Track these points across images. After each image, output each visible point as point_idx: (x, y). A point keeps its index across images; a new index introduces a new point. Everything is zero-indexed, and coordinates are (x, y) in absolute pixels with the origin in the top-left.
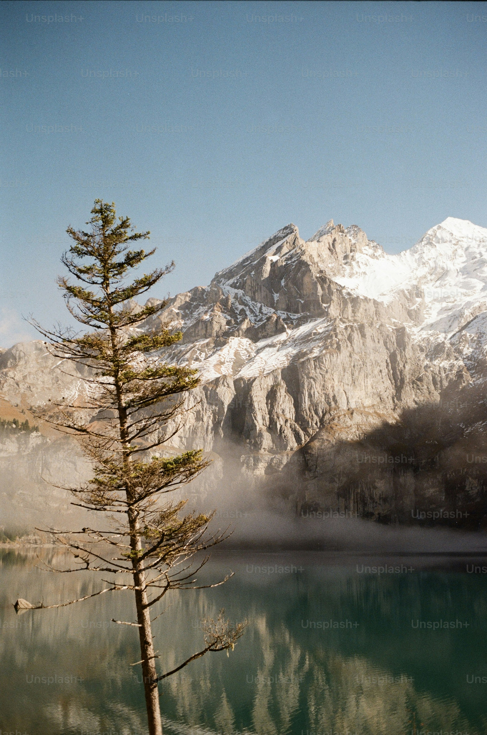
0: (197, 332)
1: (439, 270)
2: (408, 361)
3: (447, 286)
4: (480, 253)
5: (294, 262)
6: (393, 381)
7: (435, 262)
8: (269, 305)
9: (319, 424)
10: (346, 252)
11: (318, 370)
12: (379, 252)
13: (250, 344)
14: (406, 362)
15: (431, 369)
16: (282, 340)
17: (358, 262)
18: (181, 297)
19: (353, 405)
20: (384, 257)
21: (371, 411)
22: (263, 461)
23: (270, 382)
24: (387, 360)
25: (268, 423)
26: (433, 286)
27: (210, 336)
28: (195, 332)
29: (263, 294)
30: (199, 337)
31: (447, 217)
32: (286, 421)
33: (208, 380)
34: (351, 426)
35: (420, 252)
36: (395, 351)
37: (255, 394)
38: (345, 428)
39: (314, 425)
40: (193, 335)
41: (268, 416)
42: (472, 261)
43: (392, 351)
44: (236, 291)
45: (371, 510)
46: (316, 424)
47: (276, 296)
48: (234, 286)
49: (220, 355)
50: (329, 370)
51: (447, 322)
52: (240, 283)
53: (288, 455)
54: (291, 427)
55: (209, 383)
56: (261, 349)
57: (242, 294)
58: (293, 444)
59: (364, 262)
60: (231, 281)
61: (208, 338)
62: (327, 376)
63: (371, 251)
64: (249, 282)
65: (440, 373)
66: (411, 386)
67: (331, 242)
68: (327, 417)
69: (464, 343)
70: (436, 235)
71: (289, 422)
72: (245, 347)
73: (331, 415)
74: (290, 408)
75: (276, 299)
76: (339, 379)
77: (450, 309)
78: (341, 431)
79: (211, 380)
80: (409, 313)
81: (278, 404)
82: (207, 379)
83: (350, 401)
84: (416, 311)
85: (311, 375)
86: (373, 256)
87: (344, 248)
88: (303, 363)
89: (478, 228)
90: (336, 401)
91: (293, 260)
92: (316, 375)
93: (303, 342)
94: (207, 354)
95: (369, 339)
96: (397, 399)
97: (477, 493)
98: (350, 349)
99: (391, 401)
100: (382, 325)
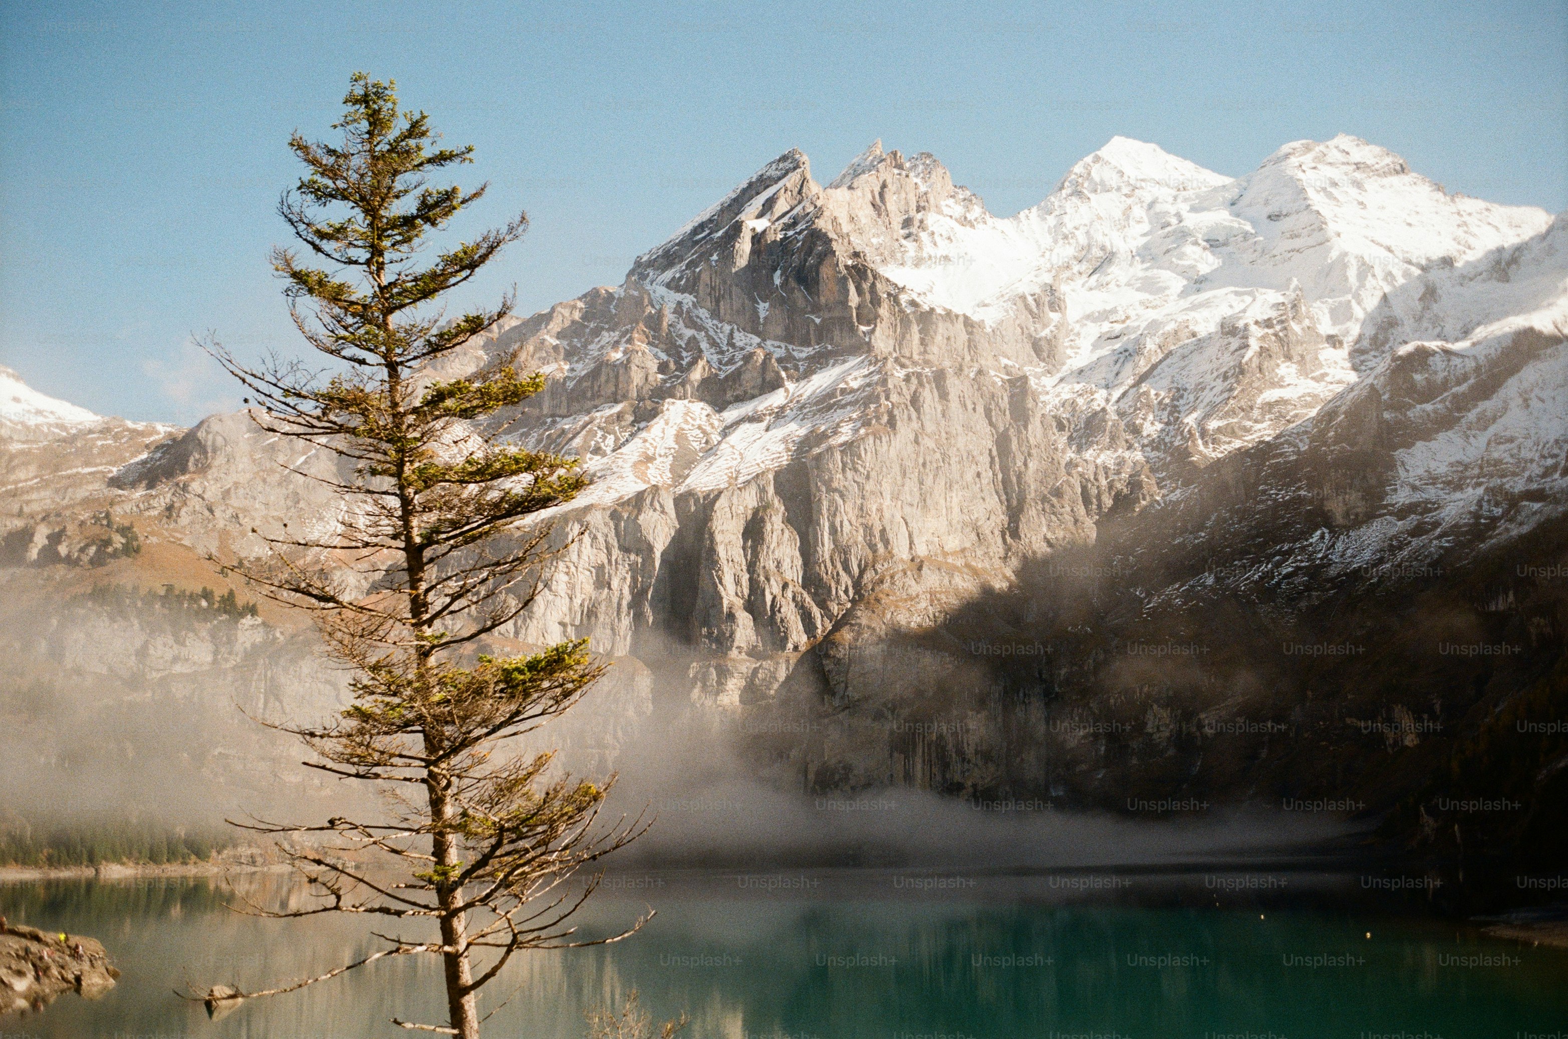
0: (596, 388)
1: (1096, 252)
2: (1034, 451)
3: (1112, 286)
4: (1178, 215)
5: (800, 233)
6: (1003, 497)
7: (1087, 233)
8: (748, 328)
9: (851, 592)
10: (907, 212)
11: (849, 474)
12: (976, 211)
13: (708, 415)
14: (1030, 455)
15: (1080, 469)
16: (775, 405)
17: (933, 233)
18: (563, 311)
19: (921, 550)
20: (985, 223)
21: (960, 562)
22: (736, 675)
23: (750, 500)
24: (990, 450)
25: (746, 592)
26: (1083, 285)
27: (625, 397)
28: (592, 387)
29: (737, 304)
30: (602, 400)
31: (1112, 137)
32: (785, 586)
33: (621, 498)
34: (917, 596)
35: (1057, 213)
36: (1007, 430)
37: (719, 528)
38: (906, 600)
39: (841, 593)
40: (589, 394)
41: (747, 576)
42: (1160, 232)
43: (1001, 429)
44: (679, 297)
45: (957, 778)
46: (846, 592)
47: (763, 308)
48: (673, 285)
49: (645, 441)
50: (873, 474)
51: (1112, 363)
52: (688, 279)
53: (787, 661)
54: (794, 599)
55: (623, 504)
56: (731, 426)
57: (690, 304)
58: (798, 637)
59: (945, 235)
60: (668, 275)
61: (621, 402)
62: (869, 486)
63: (958, 210)
64: (705, 277)
65: (1096, 480)
66: (1040, 507)
67: (877, 190)
68: (869, 576)
69: (1143, 412)
70: (1089, 174)
71: (791, 587)
72: (698, 422)
73: (876, 572)
74: (792, 557)
75: (762, 314)
76: (892, 493)
77: (1117, 337)
78: (897, 607)
79: (626, 498)
80: (1035, 346)
81: (768, 547)
82: (617, 495)
83: (916, 541)
84: (1049, 342)
85: (835, 485)
86: (964, 221)
87: (903, 202)
88: (818, 458)
89: (1173, 160)
90: (886, 542)
91: (798, 228)
92: (846, 484)
93: (819, 411)
94: (617, 439)
95: (954, 404)
96: (1012, 536)
97: (1169, 738)
98: (915, 425)
99: (999, 540)
100: (980, 372)
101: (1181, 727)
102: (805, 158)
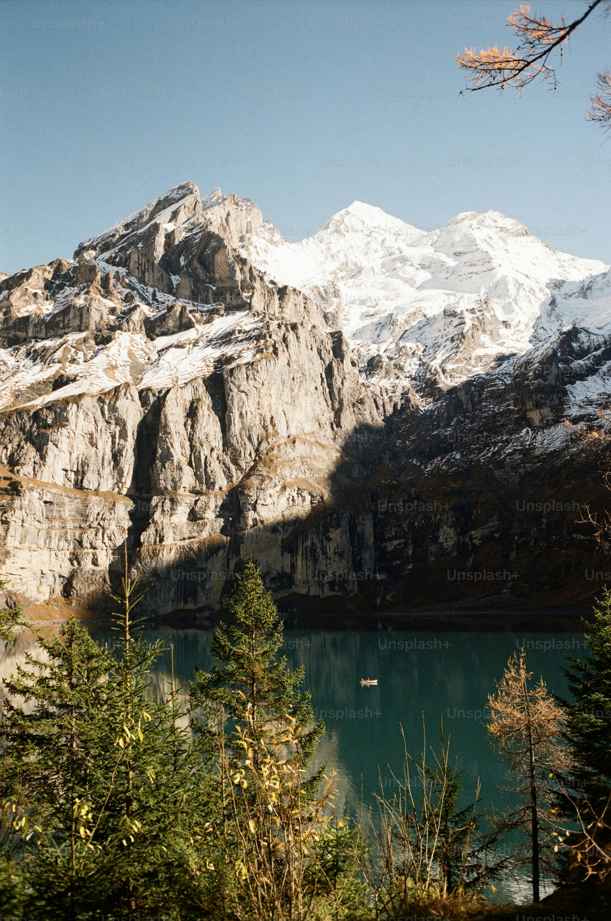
0: (66, 322)
1: (351, 266)
2: (347, 376)
3: (363, 286)
4: (399, 249)
5: (196, 234)
6: (330, 402)
7: (345, 255)
8: (166, 290)
9: (253, 456)
10: (241, 232)
11: (251, 382)
12: (277, 237)
13: (145, 343)
14: (345, 378)
15: (371, 389)
16: (191, 338)
17: (256, 247)
18: (38, 271)
19: (293, 432)
20: (283, 244)
21: (312, 440)
22: (183, 504)
23: (188, 395)
24: (321, 374)
25: (188, 452)
26: (345, 285)
27: (87, 328)
28: (63, 321)
29: (157, 275)
30: (70, 329)
31: (354, 201)
32: (212, 450)
33: (103, 390)
34: (294, 459)
35: (326, 242)
36: (331, 363)
37: (170, 412)
38: (288, 462)
39: (247, 456)
40: (61, 325)
41: (188, 443)
42: (389, 258)
43: (327, 362)
44: (115, 269)
45: (323, 568)
46: (250, 455)
47: (175, 279)
48: (110, 261)
49: (108, 356)
50: (266, 383)
51: (374, 330)
52: (121, 258)
53: (216, 496)
54: (218, 458)
55: (105, 394)
56: (163, 350)
57: (125, 274)
58: (222, 482)
59: (263, 249)
60: (107, 255)
61: (84, 331)
62: (264, 390)
63: (267, 235)
64: (135, 257)
65: (382, 395)
66: (352, 409)
67: (224, 216)
68: (264, 446)
69: (404, 358)
70: (343, 220)
71: (215, 450)
72: (140, 347)
73: (268, 443)
74: (215, 432)
75: (175, 283)
76: (277, 395)
77: (372, 315)
78: (284, 465)
79: (106, 390)
80: (325, 317)
81: (201, 425)
82: (100, 389)
83: (290, 426)
84: (333, 315)
85: (242, 388)
86: (272, 242)
87: (239, 226)
88: (232, 371)
89: (391, 218)
90: (274, 426)
91: (195, 231)
92: (249, 388)
93: (224, 343)
94: (85, 355)
95: (303, 344)
96: (337, 427)
97: (453, 546)
98: (287, 354)
99: (329, 429)
100: (314, 327)
101: (459, 539)
102: (196, 188)
